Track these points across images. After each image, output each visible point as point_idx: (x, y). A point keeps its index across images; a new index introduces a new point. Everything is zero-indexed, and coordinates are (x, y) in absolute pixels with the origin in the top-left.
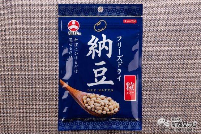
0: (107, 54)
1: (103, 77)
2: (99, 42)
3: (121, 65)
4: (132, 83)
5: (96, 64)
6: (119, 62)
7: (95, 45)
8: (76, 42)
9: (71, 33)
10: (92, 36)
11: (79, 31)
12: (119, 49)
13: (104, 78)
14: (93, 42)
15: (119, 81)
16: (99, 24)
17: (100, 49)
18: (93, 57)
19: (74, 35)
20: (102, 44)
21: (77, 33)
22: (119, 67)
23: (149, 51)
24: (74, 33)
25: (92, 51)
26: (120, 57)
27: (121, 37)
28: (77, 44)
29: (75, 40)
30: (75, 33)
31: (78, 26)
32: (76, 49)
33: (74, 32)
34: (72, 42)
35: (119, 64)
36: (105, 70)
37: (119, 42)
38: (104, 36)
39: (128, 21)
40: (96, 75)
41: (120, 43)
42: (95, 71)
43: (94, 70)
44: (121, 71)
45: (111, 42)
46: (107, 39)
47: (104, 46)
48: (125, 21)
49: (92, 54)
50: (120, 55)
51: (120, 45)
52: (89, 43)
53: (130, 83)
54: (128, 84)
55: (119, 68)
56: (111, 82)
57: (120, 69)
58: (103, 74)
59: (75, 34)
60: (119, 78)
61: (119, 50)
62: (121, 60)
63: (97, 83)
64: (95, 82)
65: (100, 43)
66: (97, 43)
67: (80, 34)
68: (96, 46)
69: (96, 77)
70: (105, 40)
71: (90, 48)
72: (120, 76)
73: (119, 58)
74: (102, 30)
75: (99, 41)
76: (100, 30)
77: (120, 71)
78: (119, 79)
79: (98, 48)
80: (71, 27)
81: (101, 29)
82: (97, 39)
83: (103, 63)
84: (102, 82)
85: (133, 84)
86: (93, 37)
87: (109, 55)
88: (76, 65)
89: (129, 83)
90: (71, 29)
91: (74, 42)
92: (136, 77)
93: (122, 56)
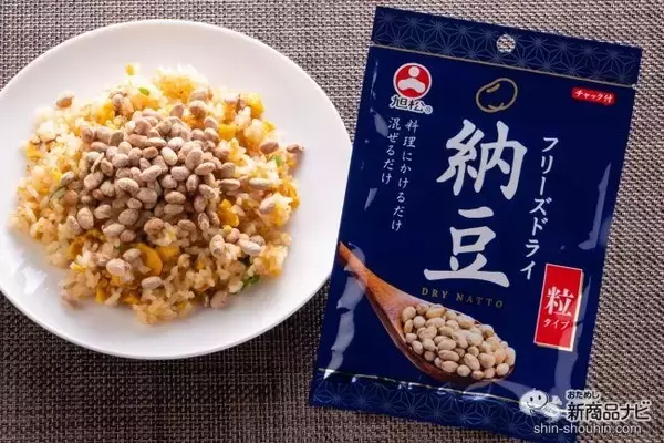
0: (502, 187)
1: (479, 256)
2: (482, 145)
3: (541, 228)
4: (566, 292)
5: (462, 212)
6: (536, 220)
7: (468, 153)
8: (410, 133)
9: (400, 102)
10: (466, 122)
11: (427, 100)
12: (545, 175)
13: (481, 261)
14: (465, 141)
15: (529, 277)
16: (493, 87)
17: (485, 167)
18: (457, 189)
19: (409, 108)
20: (491, 152)
21: (420, 105)
22: (534, 234)
24: (408, 103)
25: (457, 167)
26: (543, 201)
27: (556, 140)
28: (413, 139)
29: (409, 126)
30: (412, 104)
31: (426, 83)
32: (407, 156)
33: (409, 99)
34: (397, 131)
35: (536, 225)
36: (486, 235)
37: (547, 155)
38: (502, 129)
39: (587, 95)
40: (458, 249)
41: (551, 158)
42: (457, 235)
43: (452, 230)
44: (537, 247)
45: (520, 151)
46: (509, 139)
47: (497, 160)
48: (579, 93)
49: (453, 179)
50: (544, 197)
51: (548, 164)
52: (451, 144)
53: (562, 293)
54: (553, 293)
55: (534, 238)
56: (500, 279)
57: (536, 241)
58: (479, 246)
59: (413, 107)
60: (529, 268)
61: (544, 179)
62: (544, 213)
63: (455, 272)
64: (450, 270)
65: (485, 147)
66: (478, 147)
67: (428, 110)
68: (473, 156)
69: (455, 252)
70: (502, 142)
71: (453, 161)
72: (533, 264)
73: (539, 207)
74: (502, 107)
75: (484, 141)
76: (494, 109)
77: (534, 246)
78: (527, 271)
79: (476, 164)
80: (404, 84)
82: (479, 135)
83: (485, 212)
84: (472, 272)
85: (569, 294)
86: (468, 126)
87: (509, 191)
88: (401, 205)
89: (558, 291)
90: (401, 91)
91: (405, 133)
92: (582, 274)
93: (549, 200)
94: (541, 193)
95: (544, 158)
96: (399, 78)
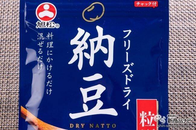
0: (105, 61)
1: (99, 101)
2: (90, 40)
3: (130, 80)
4: (150, 113)
5: (85, 79)
6: (127, 76)
7: (83, 46)
8: (50, 41)
9: (41, 25)
10: (79, 29)
11: (55, 21)
12: (127, 51)
13: (100, 104)
14: (80, 40)
15: (128, 108)
16: (91, 8)
17: (93, 52)
18: (80, 66)
19: (46, 27)
20: (96, 43)
21: (52, 24)
22: (126, 84)
23: (181, 64)
24: (46, 24)
25: (78, 55)
26: (128, 65)
27: (130, 31)
28: (51, 43)
29: (48, 36)
30: (48, 24)
31: (54, 12)
32: (49, 53)
33: (46, 22)
34: (41, 40)
35: (127, 79)
36: (100, 89)
37: (126, 40)
38: (100, 29)
40: (86, 99)
41: (129, 41)
42: (84, 92)
43: (81, 89)
44: (130, 91)
45: (111, 40)
46: (104, 34)
47: (99, 47)
48: (138, 4)
49: (78, 61)
50: (129, 63)
51: (127, 45)
52: (73, 42)
53: (148, 114)
54: (143, 115)
55: (127, 86)
56: (112, 112)
57: (129, 88)
58: (98, 96)
59: (49, 26)
60: (127, 103)
61: (127, 53)
62: (131, 71)
63: (87, 112)
64: (84, 111)
65: (92, 41)
66: (88, 42)
67: (57, 26)
68: (86, 47)
69: (85, 101)
70: (101, 37)
71: (75, 51)
72: (129, 100)
73: (127, 69)
74: (97, 18)
75: (91, 37)
76: (93, 20)
77: (128, 91)
78: (127, 105)
79: (88, 51)
80: (42, 15)
81: (95, 18)
82: (88, 35)
83: (98, 76)
84: (96, 111)
85: (152, 114)
86: (81, 31)
87: (109, 63)
88: (50, 80)
89: (146, 114)
90: (41, 18)
91: (46, 41)
93: (132, 64)
94: (127, 61)
95: (125, 42)
96: (39, 12)
